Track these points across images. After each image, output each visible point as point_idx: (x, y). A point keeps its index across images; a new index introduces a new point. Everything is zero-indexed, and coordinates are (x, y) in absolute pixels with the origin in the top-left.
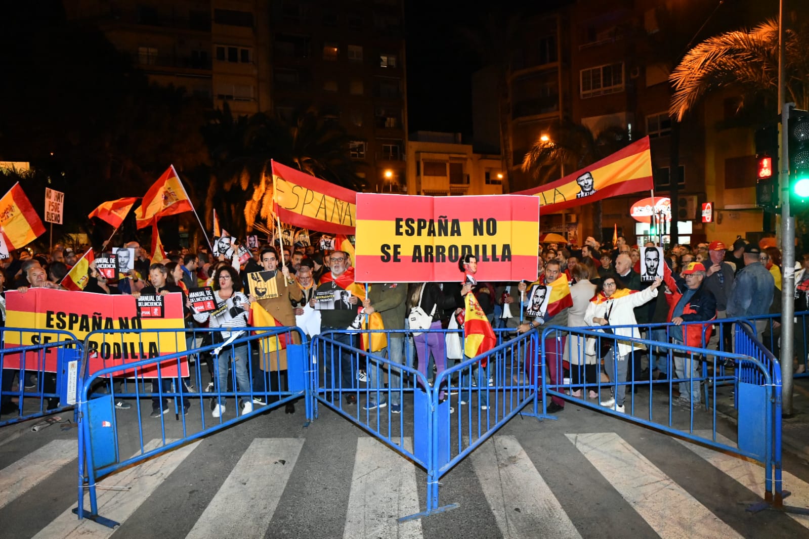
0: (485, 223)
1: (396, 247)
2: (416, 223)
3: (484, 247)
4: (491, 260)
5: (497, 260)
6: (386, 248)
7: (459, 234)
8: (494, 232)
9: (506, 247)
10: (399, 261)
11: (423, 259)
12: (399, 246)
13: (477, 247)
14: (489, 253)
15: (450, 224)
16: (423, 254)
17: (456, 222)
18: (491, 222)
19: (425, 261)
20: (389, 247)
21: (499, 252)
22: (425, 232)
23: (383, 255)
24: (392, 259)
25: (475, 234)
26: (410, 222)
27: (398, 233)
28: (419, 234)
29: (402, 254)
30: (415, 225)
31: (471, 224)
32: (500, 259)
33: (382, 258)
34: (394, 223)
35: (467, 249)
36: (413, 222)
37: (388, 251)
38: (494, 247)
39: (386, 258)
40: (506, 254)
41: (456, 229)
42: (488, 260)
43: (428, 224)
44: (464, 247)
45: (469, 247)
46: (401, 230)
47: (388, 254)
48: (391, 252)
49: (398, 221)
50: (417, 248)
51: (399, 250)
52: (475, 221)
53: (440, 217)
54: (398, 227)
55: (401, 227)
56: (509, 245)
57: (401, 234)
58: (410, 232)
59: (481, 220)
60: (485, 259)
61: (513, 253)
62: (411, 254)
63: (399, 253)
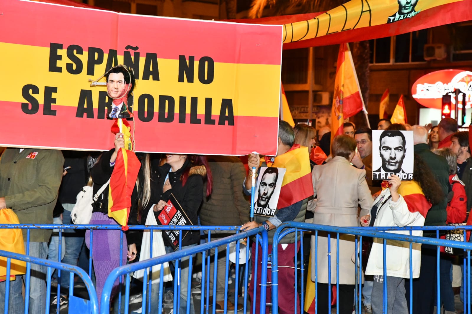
0: (196, 64)
1: (50, 90)
2: (86, 54)
3: (194, 101)
4: (203, 121)
5: (213, 122)
6: (31, 91)
7: (156, 78)
8: (210, 80)
9: (227, 104)
10: (53, 113)
11: (96, 114)
12: (55, 90)
13: (183, 100)
14: (201, 110)
15: (142, 61)
16: (96, 105)
17: (152, 58)
18: (206, 63)
19: (99, 118)
20: (36, 90)
21: (216, 111)
22: (100, 69)
23: (26, 101)
24: (41, 110)
25: (181, 80)
26: (75, 52)
27: (53, 68)
28: (91, 72)
29: (58, 103)
30: (84, 58)
31: (176, 63)
32: (217, 122)
33: (24, 106)
34: (47, 50)
35: (167, 102)
36: (80, 52)
37: (35, 96)
38: (209, 102)
39: (30, 107)
40: (227, 114)
41: (151, 69)
42: (198, 122)
43: (106, 56)
44: (162, 99)
45: (171, 100)
46: (59, 64)
47: (34, 102)
48: (40, 98)
49: (54, 48)
50: (85, 95)
51: (54, 95)
52: (182, 59)
53: (128, 47)
54: (54, 58)
55: (60, 58)
56: (231, 100)
57: (59, 70)
58: (74, 67)
59: (192, 59)
60: (195, 119)
61: (237, 112)
62: (75, 103)
63: (54, 101)
